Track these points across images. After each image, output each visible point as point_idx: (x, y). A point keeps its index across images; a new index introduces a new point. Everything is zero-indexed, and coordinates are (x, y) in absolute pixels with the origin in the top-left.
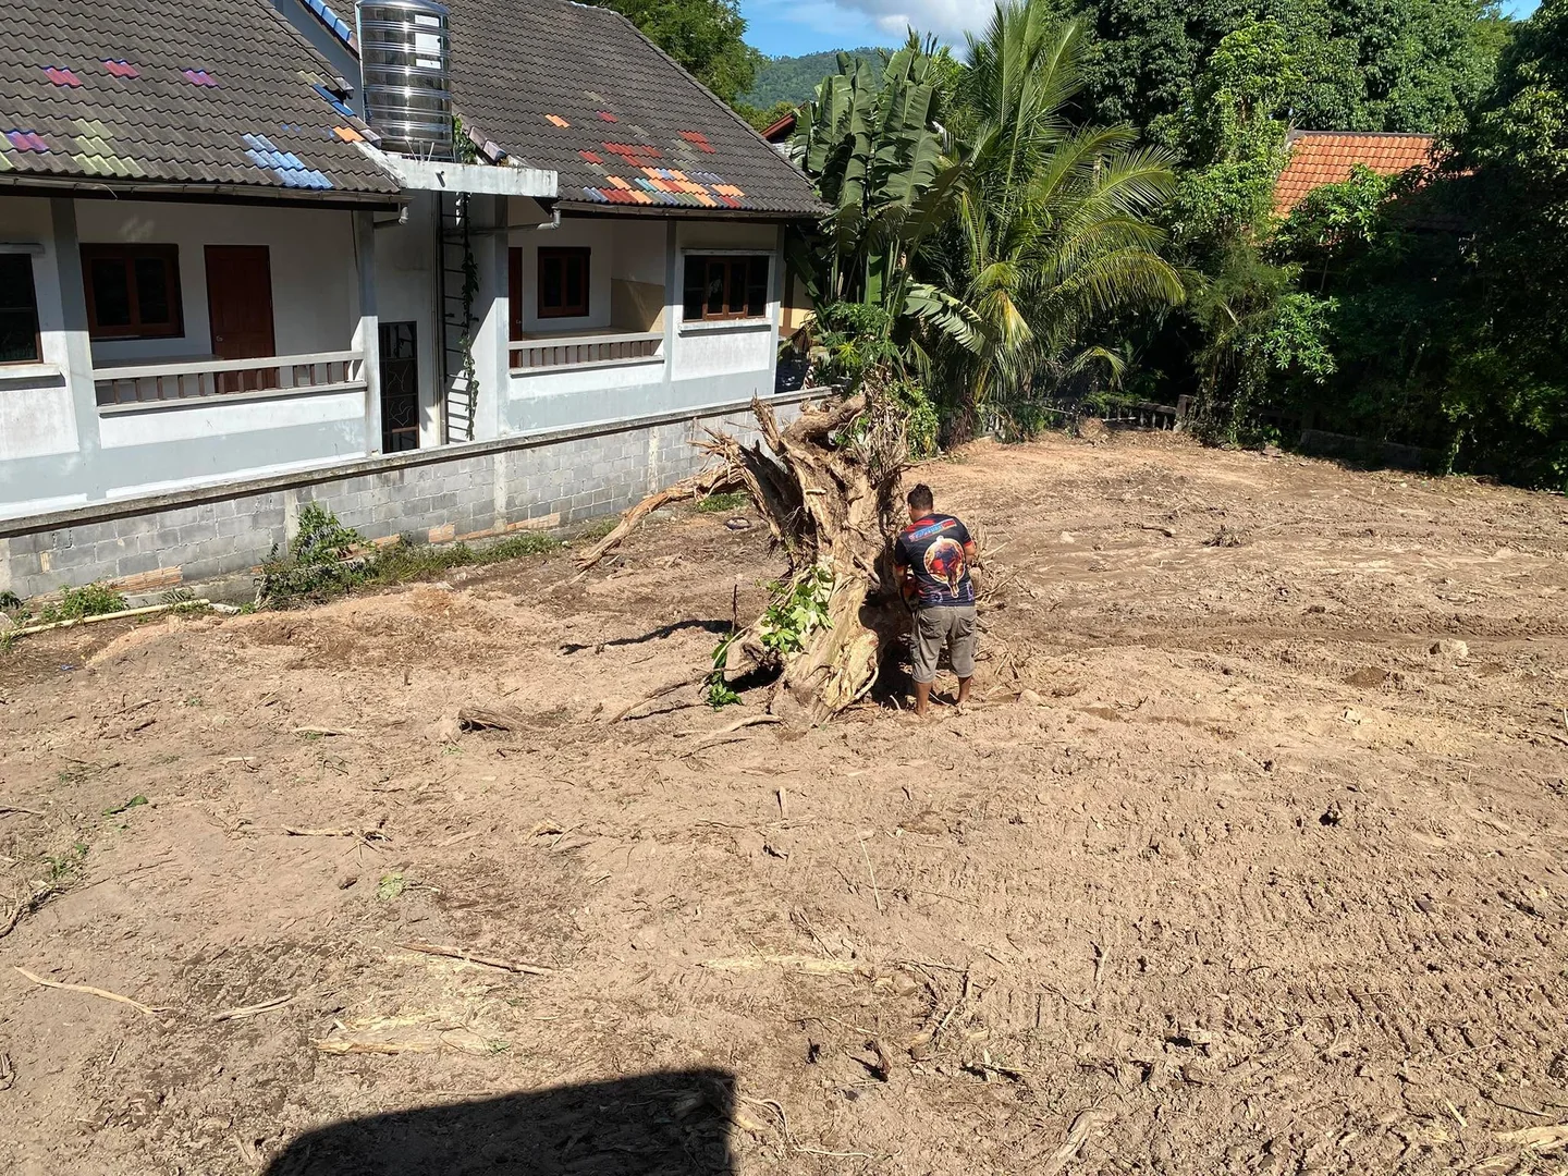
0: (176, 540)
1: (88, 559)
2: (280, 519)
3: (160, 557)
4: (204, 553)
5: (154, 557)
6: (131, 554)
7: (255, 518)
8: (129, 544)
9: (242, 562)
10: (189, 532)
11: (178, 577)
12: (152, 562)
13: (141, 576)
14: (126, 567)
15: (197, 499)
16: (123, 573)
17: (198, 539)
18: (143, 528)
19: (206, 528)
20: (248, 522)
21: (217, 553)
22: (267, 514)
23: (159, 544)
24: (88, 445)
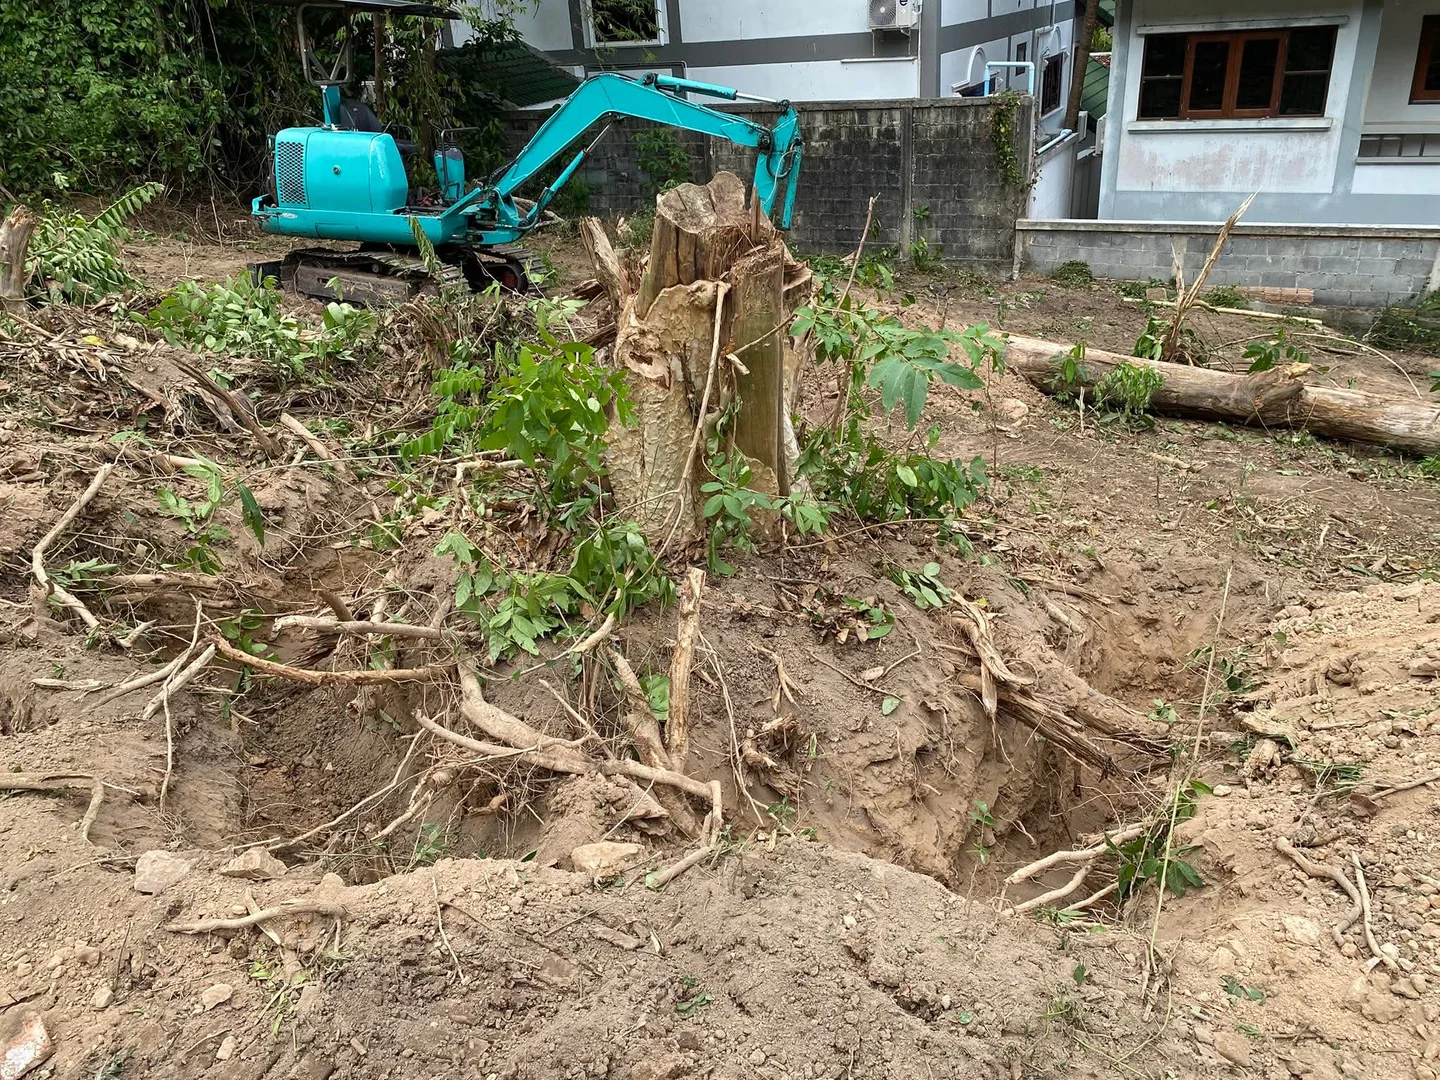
0: (1316, 268)
1: (1240, 267)
2: (1426, 269)
3: (1298, 279)
4: (1339, 284)
5: (1294, 277)
6: (1274, 270)
7: (1399, 265)
8: (1275, 262)
9: (1373, 300)
10: (1329, 263)
11: (1310, 298)
12: (1290, 281)
13: (1277, 290)
14: (1268, 280)
15: (1343, 235)
16: (1263, 285)
17: (1337, 270)
18: (1290, 254)
19: (1347, 263)
20: (1391, 266)
21: (1351, 287)
22: (1413, 262)
23: (1300, 268)
24: (1340, 189)
